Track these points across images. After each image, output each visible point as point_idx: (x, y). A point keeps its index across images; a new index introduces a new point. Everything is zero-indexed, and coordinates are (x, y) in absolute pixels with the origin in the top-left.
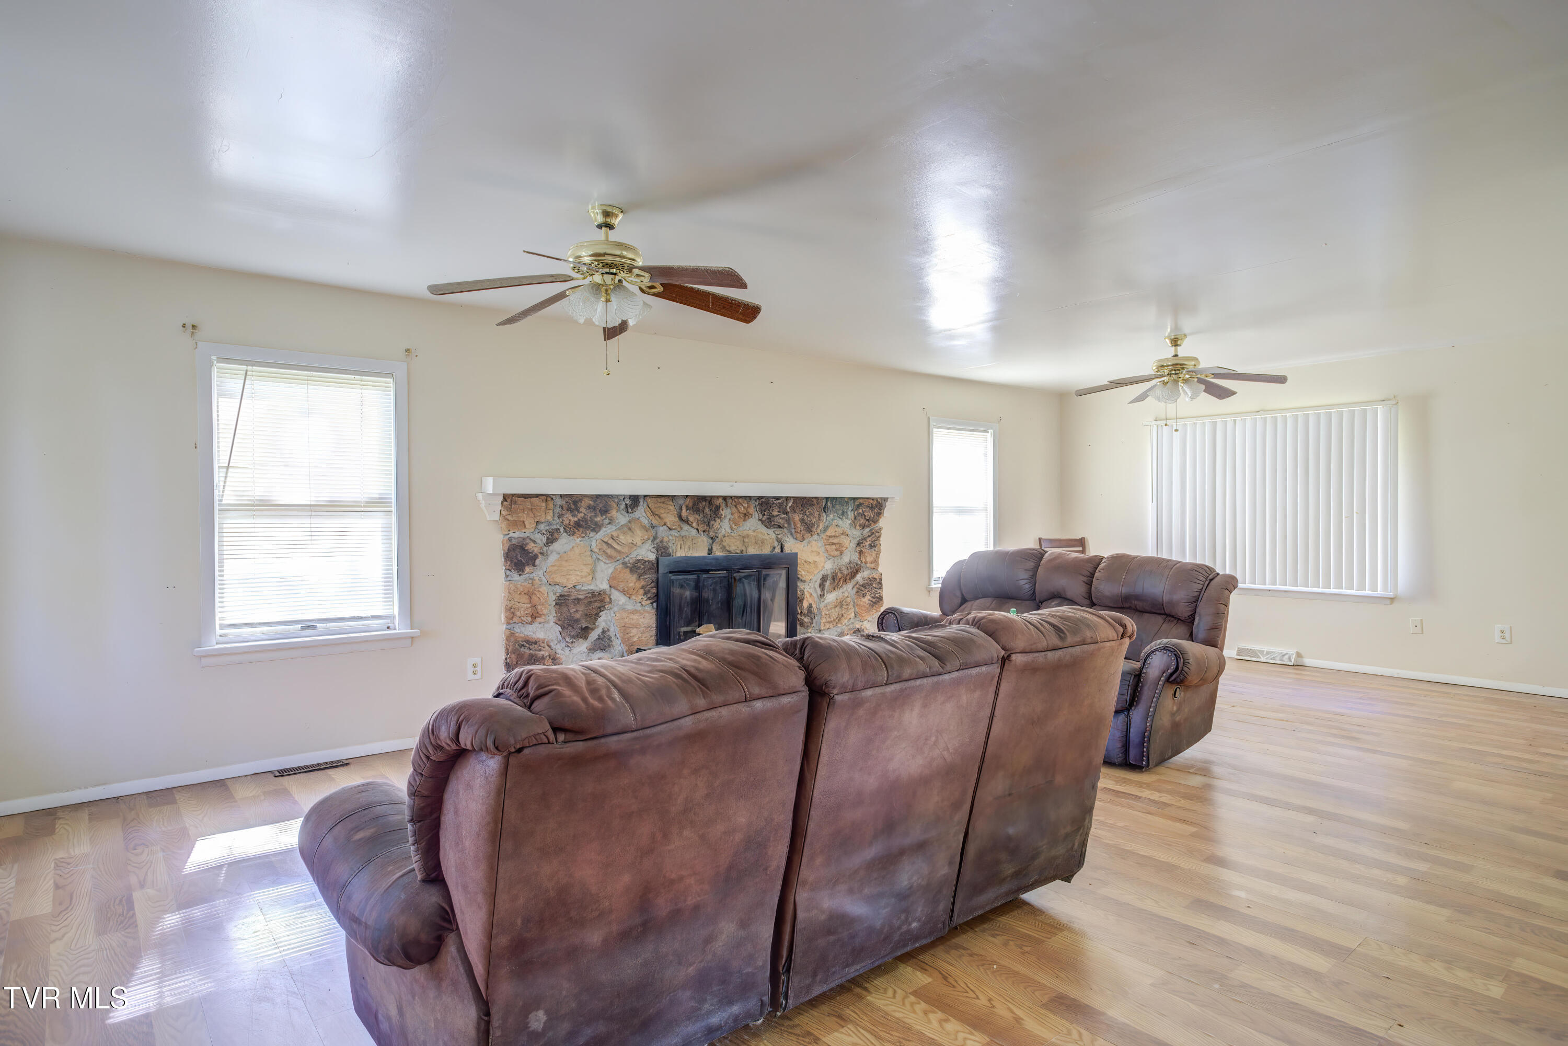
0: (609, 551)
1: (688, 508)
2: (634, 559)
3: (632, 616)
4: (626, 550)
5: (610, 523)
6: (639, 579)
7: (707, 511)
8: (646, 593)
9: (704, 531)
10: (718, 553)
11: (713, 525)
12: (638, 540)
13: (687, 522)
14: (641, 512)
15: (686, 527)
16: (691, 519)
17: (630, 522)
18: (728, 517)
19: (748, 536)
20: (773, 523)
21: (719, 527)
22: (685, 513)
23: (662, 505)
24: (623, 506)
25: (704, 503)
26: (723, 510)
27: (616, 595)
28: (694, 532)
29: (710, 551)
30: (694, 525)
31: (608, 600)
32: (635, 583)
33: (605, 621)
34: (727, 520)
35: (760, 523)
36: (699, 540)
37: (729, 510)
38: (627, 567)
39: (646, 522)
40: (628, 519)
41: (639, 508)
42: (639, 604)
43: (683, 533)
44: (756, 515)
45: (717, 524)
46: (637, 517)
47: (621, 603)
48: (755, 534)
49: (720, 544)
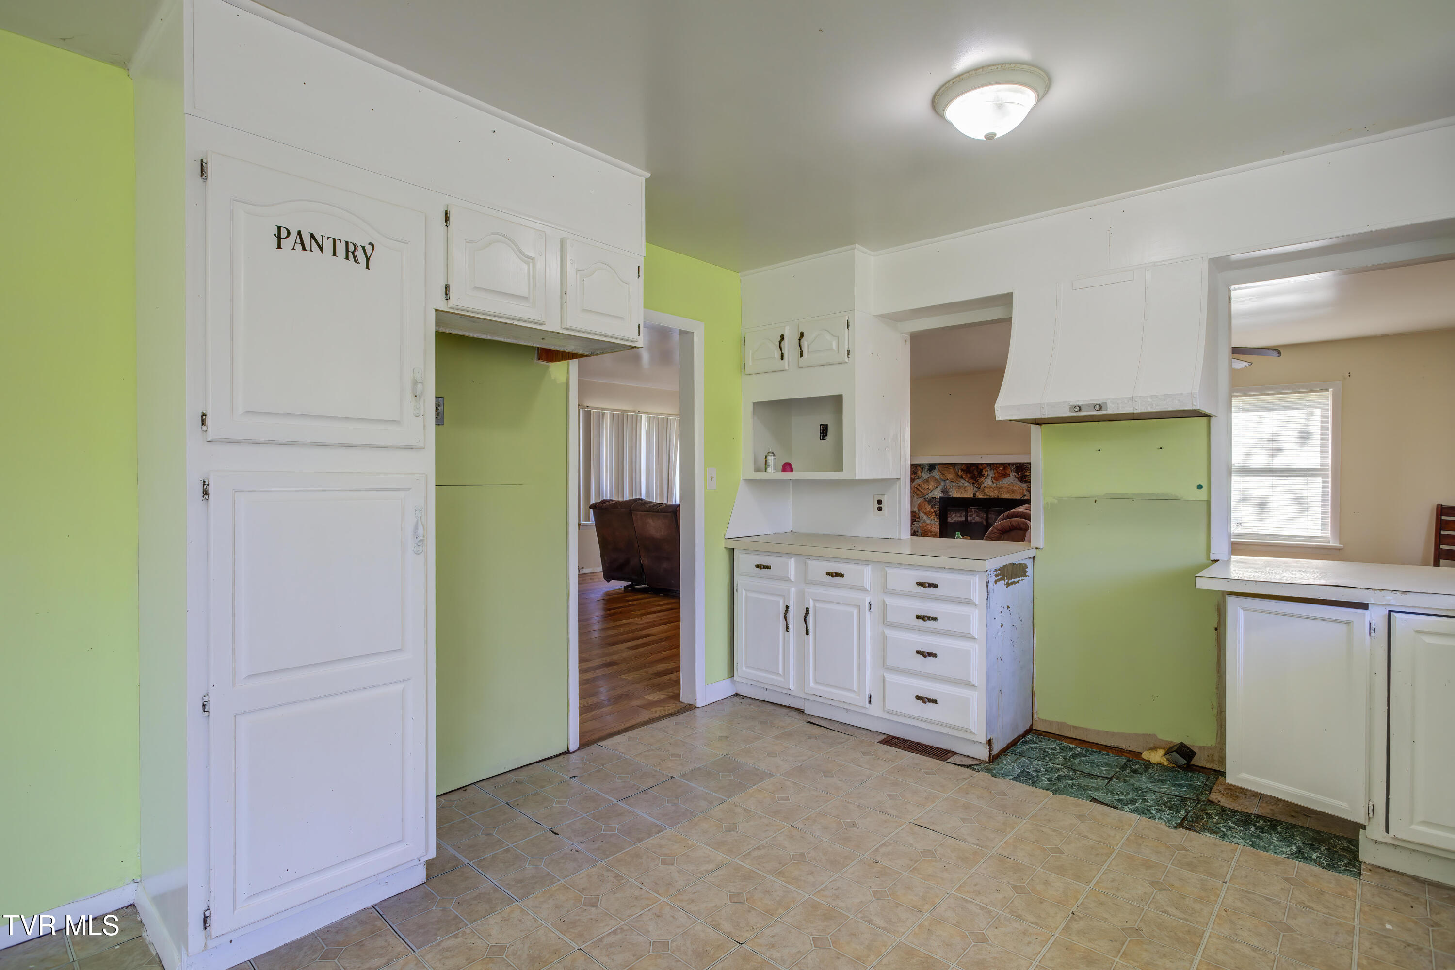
0: (918, 492)
1: (962, 470)
2: (930, 497)
3: (928, 526)
4: (925, 492)
5: (918, 478)
6: (932, 507)
7: (976, 472)
8: (936, 515)
9: (973, 484)
10: (979, 495)
11: (978, 480)
12: (931, 487)
13: (961, 477)
14: (936, 473)
15: (963, 481)
16: (964, 476)
17: (929, 478)
18: (991, 476)
19: (1002, 487)
20: (1024, 480)
21: (983, 481)
22: (960, 473)
23: (946, 469)
24: (926, 470)
25: (974, 468)
26: (986, 472)
27: (921, 514)
28: (966, 484)
29: (975, 495)
30: (967, 480)
31: (918, 517)
32: (930, 510)
33: (916, 527)
34: (990, 478)
35: (1017, 479)
36: (969, 488)
37: (992, 471)
38: (926, 501)
39: (938, 478)
40: (929, 475)
41: (935, 470)
42: (933, 521)
43: (960, 484)
44: (1013, 475)
45: (982, 480)
46: (934, 475)
47: (924, 519)
48: (1008, 487)
49: (983, 491)
